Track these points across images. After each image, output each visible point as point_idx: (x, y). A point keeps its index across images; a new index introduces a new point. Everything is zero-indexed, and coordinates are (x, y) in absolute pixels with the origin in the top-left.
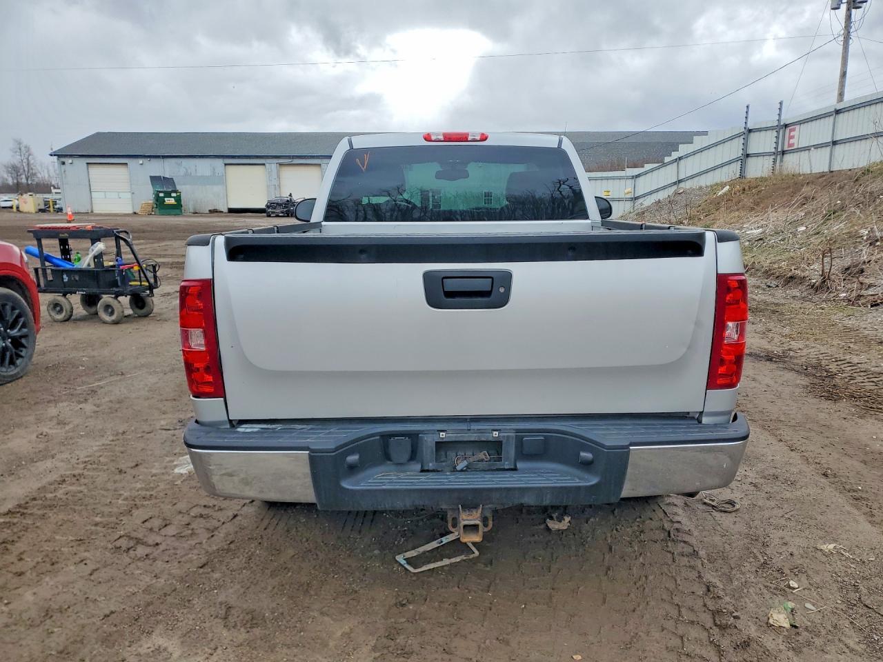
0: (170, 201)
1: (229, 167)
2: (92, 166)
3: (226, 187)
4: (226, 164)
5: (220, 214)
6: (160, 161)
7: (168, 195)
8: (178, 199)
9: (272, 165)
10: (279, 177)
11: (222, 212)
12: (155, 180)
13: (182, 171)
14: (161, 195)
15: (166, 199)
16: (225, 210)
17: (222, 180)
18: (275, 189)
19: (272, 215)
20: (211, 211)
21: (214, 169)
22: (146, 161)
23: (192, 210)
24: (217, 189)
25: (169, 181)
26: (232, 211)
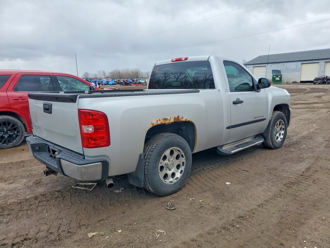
0: (278, 79)
1: (303, 65)
2: (255, 67)
3: (301, 73)
4: (302, 64)
5: (297, 83)
6: (277, 64)
7: (277, 76)
8: (281, 78)
9: (322, 62)
10: (325, 67)
11: (298, 82)
12: (273, 71)
13: (284, 68)
14: (275, 77)
15: (276, 78)
16: (299, 82)
17: (300, 70)
18: (322, 73)
19: (316, 83)
20: (293, 82)
21: (297, 66)
22: (272, 64)
23: (286, 82)
24: (297, 73)
25: (279, 72)
26: (302, 82)
